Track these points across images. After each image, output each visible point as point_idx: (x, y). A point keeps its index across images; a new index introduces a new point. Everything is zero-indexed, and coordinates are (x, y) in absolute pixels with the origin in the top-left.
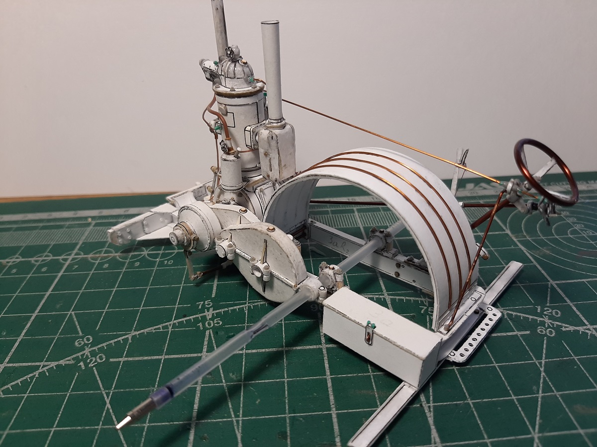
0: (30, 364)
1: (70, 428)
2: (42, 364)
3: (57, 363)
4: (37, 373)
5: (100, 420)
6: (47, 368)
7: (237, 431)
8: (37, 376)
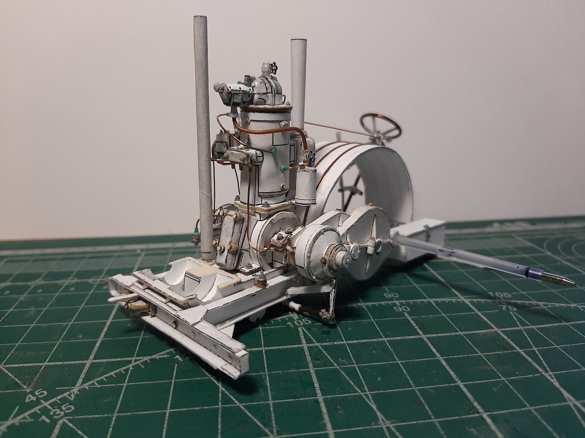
0: (119, 359)
1: (186, 409)
2: (133, 359)
3: (150, 357)
4: (131, 366)
5: (218, 400)
6: (141, 361)
7: (369, 403)
8: (131, 368)
